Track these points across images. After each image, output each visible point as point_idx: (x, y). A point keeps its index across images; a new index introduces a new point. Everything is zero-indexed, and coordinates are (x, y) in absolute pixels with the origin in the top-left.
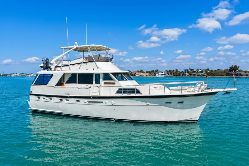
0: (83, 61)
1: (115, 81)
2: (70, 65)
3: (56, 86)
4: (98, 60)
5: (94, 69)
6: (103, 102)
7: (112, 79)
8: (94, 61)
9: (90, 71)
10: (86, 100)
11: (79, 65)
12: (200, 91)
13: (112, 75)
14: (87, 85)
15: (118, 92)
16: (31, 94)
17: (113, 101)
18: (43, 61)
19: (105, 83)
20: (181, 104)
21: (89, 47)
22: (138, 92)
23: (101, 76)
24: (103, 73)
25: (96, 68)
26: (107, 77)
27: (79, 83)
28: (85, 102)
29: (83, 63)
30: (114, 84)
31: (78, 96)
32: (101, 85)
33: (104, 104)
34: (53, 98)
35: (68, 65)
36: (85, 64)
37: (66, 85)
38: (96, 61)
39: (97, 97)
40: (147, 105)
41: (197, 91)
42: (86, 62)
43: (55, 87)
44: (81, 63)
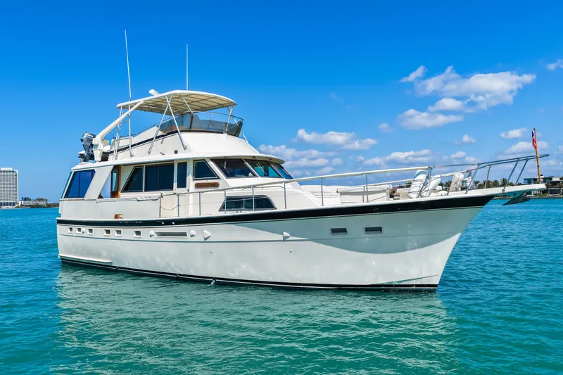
0: (157, 132)
1: (219, 178)
2: (132, 146)
3: (99, 197)
4: (190, 128)
5: (176, 152)
6: (184, 234)
7: (212, 174)
8: (177, 132)
10: (153, 231)
11: (148, 145)
12: (424, 194)
13: (212, 164)
14: (163, 192)
16: (60, 222)
17: (207, 230)
19: (197, 186)
21: (168, 96)
23: (190, 168)
24: (194, 160)
25: (180, 149)
26: (202, 168)
27: (147, 188)
28: (151, 236)
29: (157, 138)
30: (216, 185)
31: (138, 221)
32: (188, 190)
33: (188, 238)
34: (95, 229)
35: (129, 147)
36: (160, 141)
37: (123, 195)
38: (181, 131)
39: (174, 221)
40: (285, 239)
41: (415, 195)
42: (163, 136)
43: (98, 200)
44: (152, 139)
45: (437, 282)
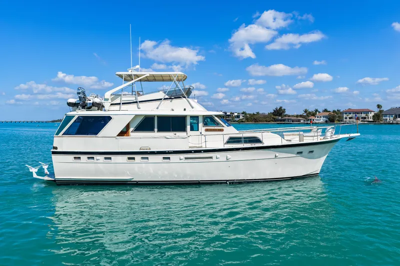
0: (165, 96)
1: (223, 126)
2: (140, 102)
3: (118, 135)
5: (185, 110)
6: (211, 158)
7: (218, 124)
8: (185, 97)
9: (179, 112)
10: (183, 156)
11: (158, 103)
15: (228, 142)
16: (54, 153)
17: (229, 154)
18: (79, 93)
19: (207, 130)
20: (311, 154)
22: (258, 141)
23: (201, 120)
24: (203, 116)
25: (188, 108)
27: (160, 130)
28: (180, 160)
30: (222, 130)
31: (168, 151)
32: (201, 133)
33: (214, 159)
35: (137, 102)
36: (168, 101)
37: (133, 134)
39: (202, 150)
41: (329, 137)
42: (170, 98)
43: (118, 137)
44: (161, 99)
45: (319, 172)
